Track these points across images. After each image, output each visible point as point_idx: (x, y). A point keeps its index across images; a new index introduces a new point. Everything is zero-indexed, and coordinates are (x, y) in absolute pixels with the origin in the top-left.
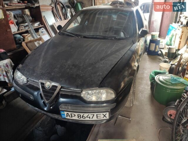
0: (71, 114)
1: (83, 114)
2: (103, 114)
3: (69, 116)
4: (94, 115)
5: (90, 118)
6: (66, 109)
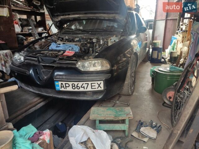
0: (65, 84)
1: (77, 83)
2: (97, 83)
3: (63, 87)
4: (88, 84)
5: (84, 89)
6: (60, 79)
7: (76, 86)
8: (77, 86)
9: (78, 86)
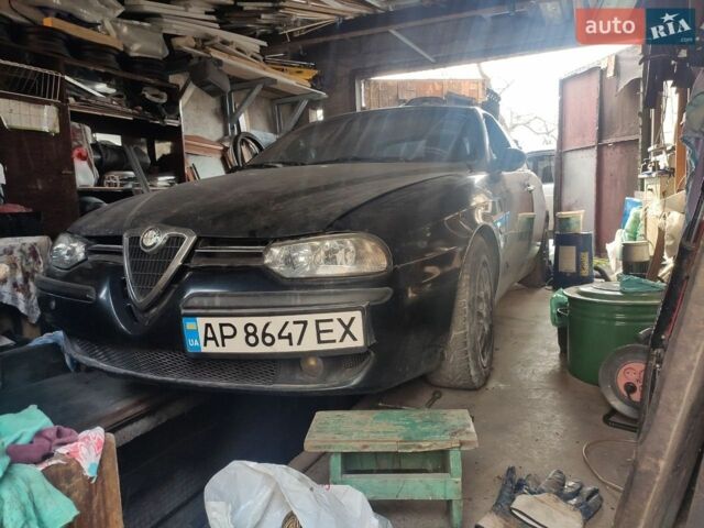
1: (265, 320)
2: (340, 320)
3: (214, 338)
5: (291, 344)
6: (203, 308)
7: (259, 334)
8: (264, 335)
9: (267, 331)
